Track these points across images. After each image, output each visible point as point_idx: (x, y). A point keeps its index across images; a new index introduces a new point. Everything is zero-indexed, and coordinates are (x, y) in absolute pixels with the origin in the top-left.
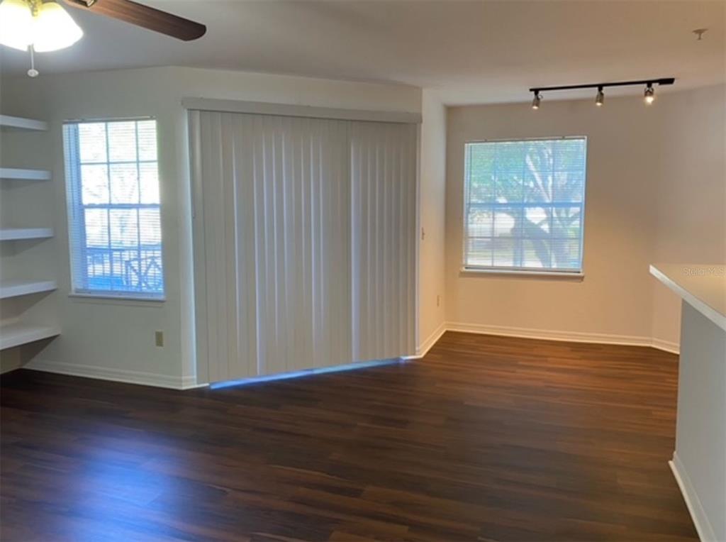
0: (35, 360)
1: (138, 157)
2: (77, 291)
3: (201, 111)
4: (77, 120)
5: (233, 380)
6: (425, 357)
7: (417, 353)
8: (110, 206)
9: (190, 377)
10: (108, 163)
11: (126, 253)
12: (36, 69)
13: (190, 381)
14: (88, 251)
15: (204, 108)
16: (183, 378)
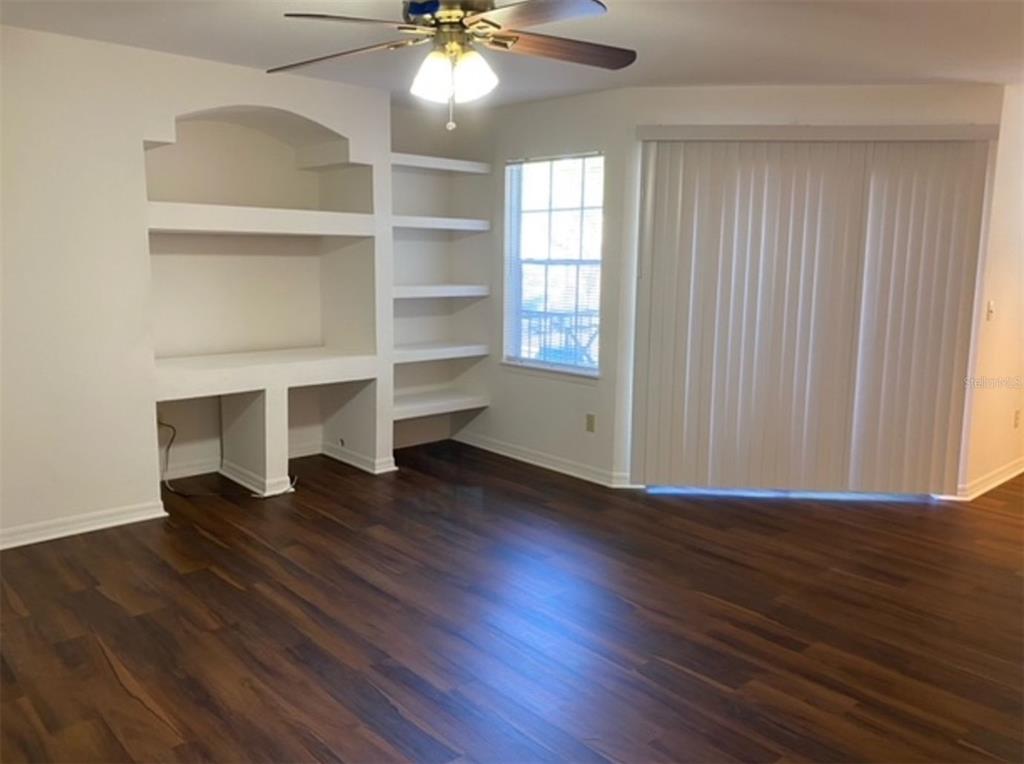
0: (464, 431)
1: (582, 202)
2: (509, 358)
3: (658, 141)
4: (520, 160)
5: (677, 487)
6: (973, 501)
7: (959, 493)
8: (549, 262)
9: (621, 474)
10: (550, 210)
11: (567, 319)
12: (454, 121)
13: (621, 479)
14: (524, 314)
15: (663, 138)
16: (615, 474)
